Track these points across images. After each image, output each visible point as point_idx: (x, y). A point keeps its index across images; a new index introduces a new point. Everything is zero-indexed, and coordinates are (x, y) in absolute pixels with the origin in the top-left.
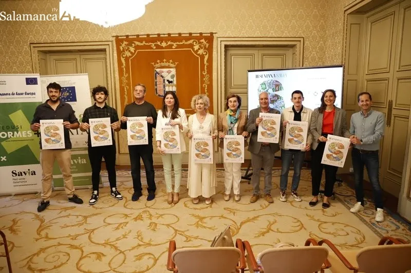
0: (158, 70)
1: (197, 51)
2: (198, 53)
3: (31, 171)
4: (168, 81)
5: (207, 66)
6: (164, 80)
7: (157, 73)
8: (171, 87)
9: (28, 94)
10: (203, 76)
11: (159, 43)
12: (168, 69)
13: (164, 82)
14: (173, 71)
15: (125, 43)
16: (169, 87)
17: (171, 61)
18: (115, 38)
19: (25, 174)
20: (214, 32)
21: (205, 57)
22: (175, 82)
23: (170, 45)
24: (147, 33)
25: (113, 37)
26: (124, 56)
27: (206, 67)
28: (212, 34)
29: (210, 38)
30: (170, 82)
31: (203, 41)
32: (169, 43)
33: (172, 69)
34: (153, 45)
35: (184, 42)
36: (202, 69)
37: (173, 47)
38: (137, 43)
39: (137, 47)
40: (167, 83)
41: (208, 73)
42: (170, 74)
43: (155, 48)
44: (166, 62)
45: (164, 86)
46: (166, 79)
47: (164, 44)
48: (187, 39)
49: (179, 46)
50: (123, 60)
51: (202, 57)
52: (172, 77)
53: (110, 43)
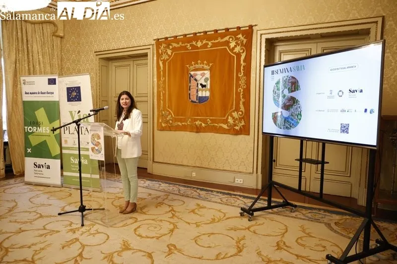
0: (192, 73)
1: (233, 48)
2: (234, 51)
3: (47, 164)
4: (201, 84)
5: (243, 66)
6: (198, 84)
7: (191, 76)
8: (204, 92)
9: (49, 93)
10: (238, 79)
11: (194, 43)
12: (202, 72)
13: (197, 86)
14: (207, 74)
15: (164, 45)
16: (202, 91)
17: (205, 62)
18: (155, 41)
19: (43, 167)
20: (253, 24)
21: (241, 56)
22: (208, 87)
23: (205, 44)
24: (184, 33)
25: (154, 40)
26: (162, 59)
27: (242, 68)
28: (251, 27)
29: (249, 32)
30: (203, 86)
31: (240, 36)
32: (204, 42)
33: (206, 72)
34: (189, 46)
35: (219, 40)
36: (238, 70)
37: (209, 46)
38: (175, 45)
39: (174, 49)
40: (200, 87)
41: (244, 75)
42: (204, 78)
43: (190, 48)
44: (200, 64)
45: (197, 90)
46: (199, 82)
47: (199, 44)
48: (223, 36)
49: (214, 45)
50: (161, 63)
51: (239, 55)
52: (206, 80)
53: (151, 47)
